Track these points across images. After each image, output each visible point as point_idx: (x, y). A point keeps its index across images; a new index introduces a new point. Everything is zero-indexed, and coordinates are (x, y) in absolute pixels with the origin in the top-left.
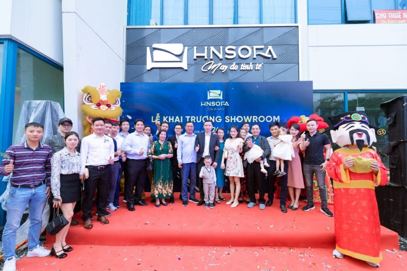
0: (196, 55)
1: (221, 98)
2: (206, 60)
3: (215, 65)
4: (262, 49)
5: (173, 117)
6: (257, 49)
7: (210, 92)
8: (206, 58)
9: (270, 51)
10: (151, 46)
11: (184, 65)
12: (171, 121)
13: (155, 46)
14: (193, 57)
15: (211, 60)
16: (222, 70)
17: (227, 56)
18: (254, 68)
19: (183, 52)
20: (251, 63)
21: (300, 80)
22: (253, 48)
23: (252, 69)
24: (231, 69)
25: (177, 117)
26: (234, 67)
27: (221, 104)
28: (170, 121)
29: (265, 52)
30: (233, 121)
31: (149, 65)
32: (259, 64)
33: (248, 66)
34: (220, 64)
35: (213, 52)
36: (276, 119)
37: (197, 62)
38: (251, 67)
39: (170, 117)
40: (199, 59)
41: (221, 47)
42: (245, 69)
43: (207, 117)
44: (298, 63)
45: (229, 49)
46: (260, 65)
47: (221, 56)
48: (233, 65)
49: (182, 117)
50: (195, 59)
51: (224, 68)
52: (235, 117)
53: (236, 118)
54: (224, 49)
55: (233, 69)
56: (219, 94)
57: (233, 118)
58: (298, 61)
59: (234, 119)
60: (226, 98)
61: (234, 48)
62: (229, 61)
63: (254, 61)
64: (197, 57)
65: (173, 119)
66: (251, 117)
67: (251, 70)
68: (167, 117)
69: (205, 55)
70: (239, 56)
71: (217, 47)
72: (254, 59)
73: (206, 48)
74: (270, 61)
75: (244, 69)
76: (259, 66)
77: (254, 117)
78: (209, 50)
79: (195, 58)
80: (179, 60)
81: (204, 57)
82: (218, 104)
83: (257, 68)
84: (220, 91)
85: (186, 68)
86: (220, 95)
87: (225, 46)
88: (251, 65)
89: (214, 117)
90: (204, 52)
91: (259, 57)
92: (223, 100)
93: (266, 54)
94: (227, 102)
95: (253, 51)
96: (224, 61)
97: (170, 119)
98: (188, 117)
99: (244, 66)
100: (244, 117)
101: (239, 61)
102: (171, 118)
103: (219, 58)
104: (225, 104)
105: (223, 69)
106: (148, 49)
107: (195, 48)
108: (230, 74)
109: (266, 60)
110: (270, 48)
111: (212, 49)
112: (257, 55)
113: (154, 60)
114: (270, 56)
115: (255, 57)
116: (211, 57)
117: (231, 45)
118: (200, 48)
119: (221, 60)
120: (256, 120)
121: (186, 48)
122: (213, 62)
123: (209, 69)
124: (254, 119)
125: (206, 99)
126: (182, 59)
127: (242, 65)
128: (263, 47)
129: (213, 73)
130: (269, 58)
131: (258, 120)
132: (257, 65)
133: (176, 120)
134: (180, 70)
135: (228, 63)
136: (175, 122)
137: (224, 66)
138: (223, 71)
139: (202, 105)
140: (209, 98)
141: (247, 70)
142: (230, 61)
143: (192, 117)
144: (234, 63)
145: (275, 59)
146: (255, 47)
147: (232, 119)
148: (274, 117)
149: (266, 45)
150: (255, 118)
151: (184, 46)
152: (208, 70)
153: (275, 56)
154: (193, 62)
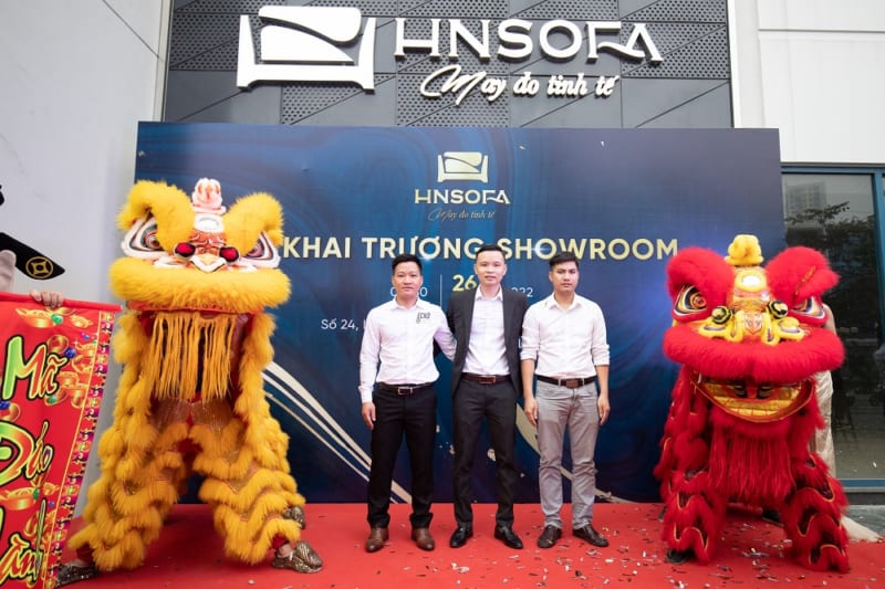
0: (401, 43)
1: (484, 177)
2: (436, 60)
3: (465, 79)
4: (613, 33)
5: (318, 240)
6: (599, 32)
7: (444, 159)
8: (435, 53)
9: (640, 40)
10: (253, 14)
11: (363, 74)
12: (311, 252)
13: (266, 11)
14: (394, 50)
15: (453, 60)
16: (488, 94)
17: (503, 51)
18: (592, 92)
19: (360, 35)
20: (581, 75)
21: (738, 125)
22: (586, 29)
23: (583, 92)
24: (517, 91)
25: (333, 241)
26: (526, 84)
27: (483, 197)
28: (306, 255)
29: (624, 43)
30: (524, 253)
31: (247, 72)
32: (607, 77)
33: (571, 83)
34: (481, 75)
35: (459, 36)
36: (667, 251)
37: (404, 66)
38: (580, 86)
39: (306, 240)
40: (413, 59)
41: (486, 23)
42: (563, 92)
43: (435, 241)
44: (729, 80)
45: (509, 30)
46: (611, 83)
47: (484, 51)
48: (524, 80)
49: (348, 240)
50: (399, 59)
51: (495, 86)
52: (529, 241)
53: (533, 245)
54: (493, 29)
55: (523, 90)
56: (478, 163)
57: (523, 244)
58: (729, 72)
59: (528, 248)
60: (499, 179)
61: (527, 25)
62: (509, 65)
63: (592, 70)
64: (406, 50)
65: (317, 247)
66: (584, 241)
67: (581, 97)
68: (296, 240)
69: (433, 43)
70: (542, 52)
71: (472, 21)
72: (591, 61)
73: (436, 23)
74: (642, 69)
75: (558, 92)
76: (606, 85)
77: (593, 242)
78: (445, 28)
79: (400, 52)
80: (349, 59)
81: (429, 50)
82: (473, 197)
83: (599, 92)
84: (479, 155)
85: (368, 84)
86: (479, 167)
87: (497, 19)
88: (581, 81)
89: (458, 241)
90: (429, 37)
91: (605, 55)
92: (487, 186)
93: (629, 49)
94: (502, 192)
95: (586, 38)
96: (495, 65)
97: (307, 247)
98: (369, 241)
99: (558, 84)
100: (562, 241)
101: (544, 67)
102: (312, 242)
103: (476, 54)
104: (498, 200)
105: (491, 90)
106: (245, 21)
107: (400, 22)
108: (514, 105)
109: (629, 68)
110: (640, 29)
111: (456, 26)
112: (599, 51)
113: (264, 57)
114: (640, 54)
115: (593, 54)
116: (453, 53)
117: (516, 16)
118: (417, 25)
119: (485, 61)
120: (600, 251)
121: (372, 22)
122: (458, 68)
123: (445, 88)
124: (593, 250)
125: (430, 181)
126: (356, 56)
127: (552, 81)
128: (617, 25)
129: (458, 102)
130: (636, 61)
131: (606, 252)
132: (601, 81)
133: (328, 252)
134: (351, 91)
135: (507, 72)
136: (325, 256)
137: (493, 82)
138: (491, 98)
139: (417, 199)
140: (442, 177)
141: (568, 96)
142: (513, 67)
143: (383, 241)
144: (528, 74)
145: (656, 64)
146: (593, 26)
147: (519, 248)
148: (660, 243)
149: (629, 22)
150: (597, 246)
151: (365, 16)
152: (444, 94)
153: (656, 56)
154: (393, 67)
